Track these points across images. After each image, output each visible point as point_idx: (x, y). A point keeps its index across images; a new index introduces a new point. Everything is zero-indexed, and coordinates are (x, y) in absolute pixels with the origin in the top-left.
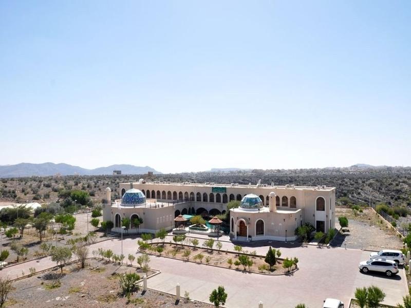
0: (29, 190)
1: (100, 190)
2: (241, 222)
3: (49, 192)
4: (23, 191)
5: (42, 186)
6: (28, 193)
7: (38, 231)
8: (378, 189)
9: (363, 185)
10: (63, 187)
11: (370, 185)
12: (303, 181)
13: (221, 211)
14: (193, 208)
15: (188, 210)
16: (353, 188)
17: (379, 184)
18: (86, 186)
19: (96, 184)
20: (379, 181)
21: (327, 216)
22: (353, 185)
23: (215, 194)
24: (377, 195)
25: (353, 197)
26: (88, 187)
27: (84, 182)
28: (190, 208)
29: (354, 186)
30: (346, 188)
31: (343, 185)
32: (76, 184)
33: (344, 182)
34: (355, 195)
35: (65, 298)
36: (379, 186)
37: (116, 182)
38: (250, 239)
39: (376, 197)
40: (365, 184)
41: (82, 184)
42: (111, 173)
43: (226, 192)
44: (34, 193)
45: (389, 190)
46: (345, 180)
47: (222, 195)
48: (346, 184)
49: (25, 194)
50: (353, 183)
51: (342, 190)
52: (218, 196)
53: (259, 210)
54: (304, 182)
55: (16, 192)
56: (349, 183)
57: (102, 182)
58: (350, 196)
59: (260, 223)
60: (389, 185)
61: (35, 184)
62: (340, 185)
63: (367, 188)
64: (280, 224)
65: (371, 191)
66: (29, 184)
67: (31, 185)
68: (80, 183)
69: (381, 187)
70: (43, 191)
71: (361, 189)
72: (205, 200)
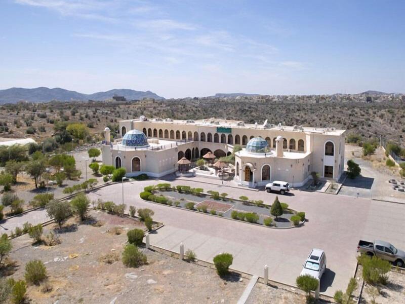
0: (22, 121)
1: (99, 120)
2: (247, 167)
3: (44, 124)
4: (15, 123)
5: (36, 116)
6: (21, 125)
7: (33, 177)
8: (389, 121)
9: (374, 116)
10: (59, 117)
11: (382, 116)
12: (311, 109)
13: (226, 153)
14: (197, 149)
15: (192, 150)
16: (363, 119)
17: (390, 115)
18: (84, 116)
19: (94, 114)
20: (391, 113)
21: (336, 161)
22: (363, 115)
23: (220, 134)
24: (388, 127)
25: (363, 129)
26: (86, 117)
27: (82, 111)
28: (193, 149)
29: (365, 117)
30: (356, 119)
31: (353, 115)
32: (73, 114)
33: (354, 113)
34: (365, 127)
35: (64, 259)
36: (391, 118)
37: (116, 111)
38: (256, 184)
39: (386, 130)
40: (376, 115)
41: (79, 114)
42: (110, 99)
43: (231, 132)
44: (27, 126)
45: (400, 123)
46: (355, 109)
47: (227, 135)
48: (356, 115)
49: (18, 127)
50: (363, 113)
51: (352, 121)
52: (223, 136)
53: (265, 155)
54: (312, 111)
55: (8, 124)
56: (359, 114)
57: (101, 112)
58: (360, 128)
59: (266, 168)
60: (401, 117)
61: (28, 114)
62: (350, 115)
63: (378, 119)
64: (287, 170)
65: (382, 123)
66: (21, 114)
67: (24, 115)
68: (77, 112)
69: (393, 119)
70: (37, 123)
71: (372, 121)
72: (209, 140)
